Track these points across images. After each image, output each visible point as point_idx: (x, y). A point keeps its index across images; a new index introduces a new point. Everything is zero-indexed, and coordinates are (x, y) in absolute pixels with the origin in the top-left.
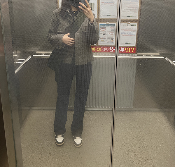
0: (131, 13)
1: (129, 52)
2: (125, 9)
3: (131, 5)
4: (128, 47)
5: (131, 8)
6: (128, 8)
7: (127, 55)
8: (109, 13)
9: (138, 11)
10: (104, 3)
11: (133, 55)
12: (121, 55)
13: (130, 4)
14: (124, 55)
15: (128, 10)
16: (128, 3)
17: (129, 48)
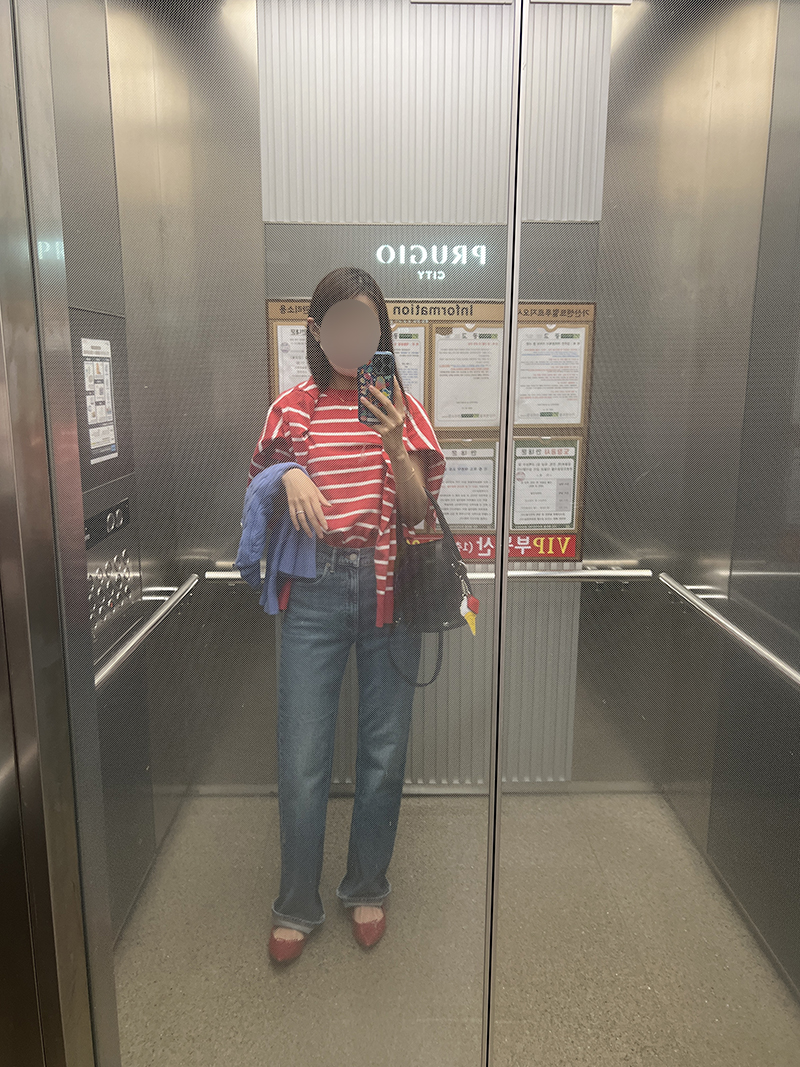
0: (554, 401)
1: (551, 552)
2: (529, 387)
3: (555, 371)
4: (547, 535)
5: (555, 383)
6: (542, 383)
7: (541, 565)
8: (469, 405)
9: (578, 390)
10: (449, 369)
11: (567, 565)
12: (517, 564)
13: (549, 367)
14: (529, 564)
15: (543, 391)
16: (543, 363)
17: (551, 539)
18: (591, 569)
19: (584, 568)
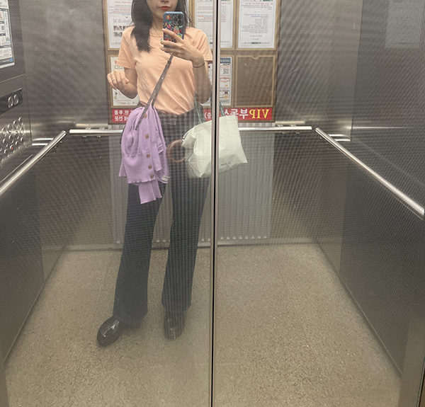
1: (259, 117)
10: (203, 18)
12: (241, 124)
17: (259, 110)
18: (280, 126)
19: (276, 126)
